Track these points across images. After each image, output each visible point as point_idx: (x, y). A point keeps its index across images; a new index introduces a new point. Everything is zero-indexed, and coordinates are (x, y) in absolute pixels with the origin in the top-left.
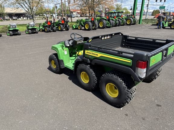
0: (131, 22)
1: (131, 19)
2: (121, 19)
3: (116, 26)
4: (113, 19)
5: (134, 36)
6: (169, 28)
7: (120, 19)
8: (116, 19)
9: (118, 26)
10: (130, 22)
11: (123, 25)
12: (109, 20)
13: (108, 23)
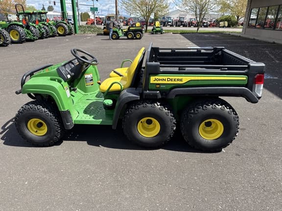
0: (65, 30)
1: (64, 25)
2: (48, 26)
3: (41, 38)
4: (35, 25)
5: (171, 48)
6: (126, 37)
7: (45, 25)
8: (40, 26)
9: (46, 38)
10: (62, 30)
11: (53, 36)
12: (28, 27)
13: (28, 33)
